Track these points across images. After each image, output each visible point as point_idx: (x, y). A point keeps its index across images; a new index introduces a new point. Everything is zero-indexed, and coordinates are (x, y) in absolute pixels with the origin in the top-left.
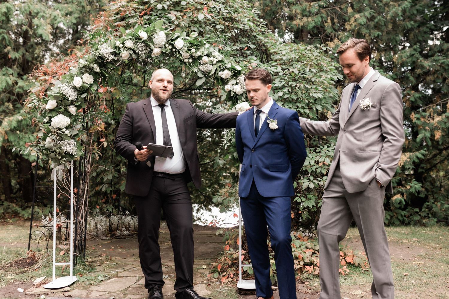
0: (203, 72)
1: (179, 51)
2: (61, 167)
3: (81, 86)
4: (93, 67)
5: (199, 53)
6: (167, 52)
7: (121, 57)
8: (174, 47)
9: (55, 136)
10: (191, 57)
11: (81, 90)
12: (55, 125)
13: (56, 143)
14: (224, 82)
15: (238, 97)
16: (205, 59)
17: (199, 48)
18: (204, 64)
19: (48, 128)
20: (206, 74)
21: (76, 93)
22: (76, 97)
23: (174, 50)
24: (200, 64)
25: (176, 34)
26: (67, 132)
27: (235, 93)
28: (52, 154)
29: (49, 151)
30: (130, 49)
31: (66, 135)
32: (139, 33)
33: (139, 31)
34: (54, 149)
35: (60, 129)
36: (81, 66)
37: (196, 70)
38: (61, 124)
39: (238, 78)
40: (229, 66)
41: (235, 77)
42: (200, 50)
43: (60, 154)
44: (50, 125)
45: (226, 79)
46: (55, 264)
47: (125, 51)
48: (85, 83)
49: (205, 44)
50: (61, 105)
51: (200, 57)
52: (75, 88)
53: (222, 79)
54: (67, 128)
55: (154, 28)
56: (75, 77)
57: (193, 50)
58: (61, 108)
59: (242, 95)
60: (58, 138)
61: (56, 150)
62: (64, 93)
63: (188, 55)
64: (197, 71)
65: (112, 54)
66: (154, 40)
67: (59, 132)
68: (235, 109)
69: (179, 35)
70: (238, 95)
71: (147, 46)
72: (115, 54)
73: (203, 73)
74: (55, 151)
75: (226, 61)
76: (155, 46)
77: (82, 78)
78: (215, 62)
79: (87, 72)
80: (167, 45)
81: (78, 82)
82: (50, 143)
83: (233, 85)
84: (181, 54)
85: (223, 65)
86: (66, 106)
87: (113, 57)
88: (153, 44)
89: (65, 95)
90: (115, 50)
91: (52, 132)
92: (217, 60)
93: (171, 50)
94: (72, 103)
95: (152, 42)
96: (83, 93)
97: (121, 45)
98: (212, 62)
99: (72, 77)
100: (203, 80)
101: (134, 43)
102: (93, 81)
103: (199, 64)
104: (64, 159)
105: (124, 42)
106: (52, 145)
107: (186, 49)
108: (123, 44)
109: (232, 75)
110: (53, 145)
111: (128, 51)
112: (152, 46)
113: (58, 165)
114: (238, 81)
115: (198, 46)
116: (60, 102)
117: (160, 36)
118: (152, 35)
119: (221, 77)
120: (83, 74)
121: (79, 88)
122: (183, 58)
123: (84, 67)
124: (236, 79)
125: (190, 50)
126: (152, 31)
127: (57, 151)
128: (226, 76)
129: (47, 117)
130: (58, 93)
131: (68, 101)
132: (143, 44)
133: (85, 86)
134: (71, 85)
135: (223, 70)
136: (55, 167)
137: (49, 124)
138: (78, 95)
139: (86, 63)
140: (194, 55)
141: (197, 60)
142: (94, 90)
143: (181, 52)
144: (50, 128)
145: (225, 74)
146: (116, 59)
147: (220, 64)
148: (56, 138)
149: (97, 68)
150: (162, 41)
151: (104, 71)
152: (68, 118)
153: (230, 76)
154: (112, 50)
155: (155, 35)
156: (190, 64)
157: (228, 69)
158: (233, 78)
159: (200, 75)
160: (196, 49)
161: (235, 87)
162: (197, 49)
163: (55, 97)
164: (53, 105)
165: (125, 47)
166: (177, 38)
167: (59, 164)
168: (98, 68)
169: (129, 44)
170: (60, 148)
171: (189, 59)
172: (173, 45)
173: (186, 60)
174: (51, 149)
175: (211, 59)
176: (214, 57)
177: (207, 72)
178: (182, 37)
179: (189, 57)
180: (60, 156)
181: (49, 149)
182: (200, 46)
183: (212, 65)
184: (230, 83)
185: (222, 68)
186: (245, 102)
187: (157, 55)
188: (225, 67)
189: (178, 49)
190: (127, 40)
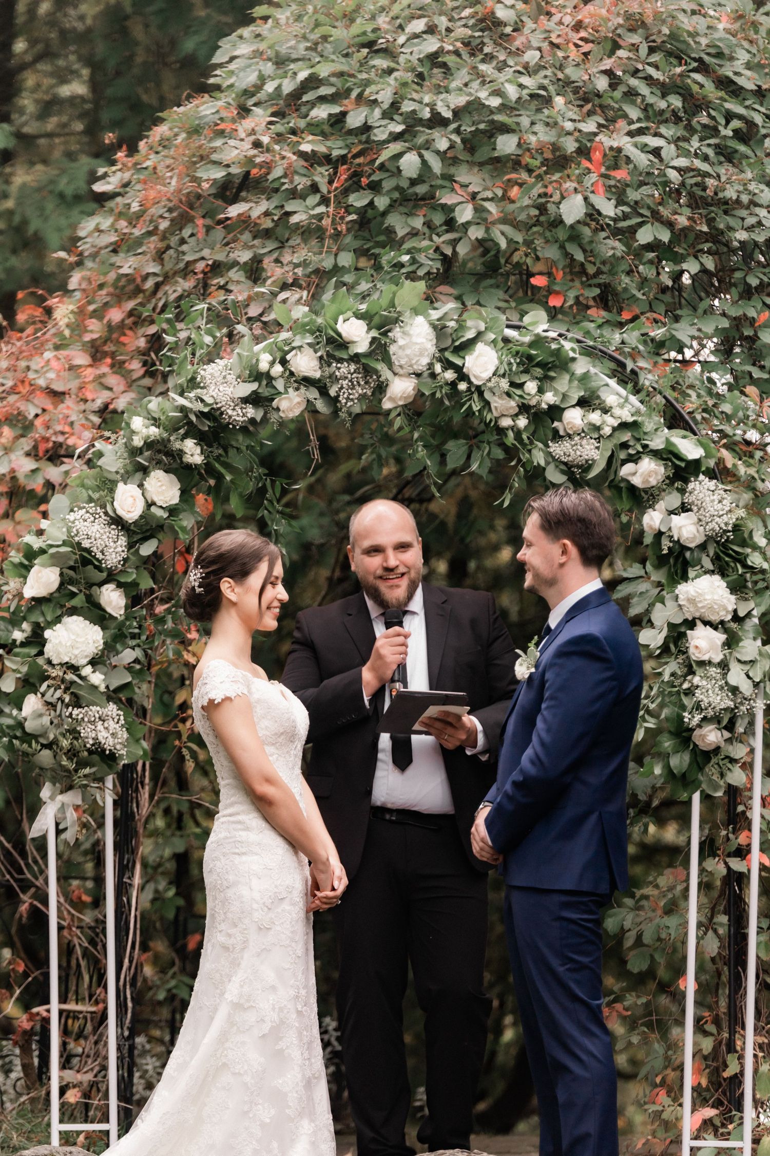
0: (565, 464)
1: (479, 390)
2: (71, 798)
3: (142, 517)
4: (181, 451)
5: (550, 398)
6: (438, 395)
7: (278, 409)
8: (463, 376)
9: (58, 694)
10: (524, 408)
11: (140, 530)
12: (59, 654)
13: (60, 715)
14: (640, 498)
15: (688, 554)
16: (574, 417)
17: (552, 374)
18: (569, 436)
19: (33, 666)
20: (576, 474)
21: (123, 541)
22: (124, 555)
23: (463, 386)
24: (556, 436)
25: (469, 323)
26: (97, 678)
27: (677, 542)
28: (46, 753)
29: (37, 742)
30: (307, 381)
31: (95, 688)
32: (342, 327)
33: (341, 319)
34: (52, 737)
35: (73, 668)
36: (138, 442)
37: (539, 458)
38: (76, 652)
39: (691, 486)
40: (657, 443)
41: (678, 484)
42: (556, 385)
43: (72, 753)
44: (41, 653)
45: (645, 491)
46: (56, 1128)
47: (290, 390)
48: (153, 504)
49: (573, 359)
50: (72, 582)
51: (555, 412)
52: (117, 521)
53: (632, 489)
54: (96, 664)
55: (392, 305)
56: (121, 485)
57: (531, 387)
58: (73, 595)
59: (703, 547)
60: (67, 699)
61: (61, 738)
62: (86, 544)
63: (513, 403)
64: (542, 463)
65: (245, 400)
66: (392, 349)
67: (70, 676)
68: (677, 598)
69: (482, 326)
70: (689, 549)
71: (368, 371)
72: (254, 400)
73: (566, 467)
74: (55, 741)
75: (649, 426)
76: (397, 369)
77: (141, 486)
78: (607, 431)
79: (159, 464)
80: (438, 368)
81: (129, 502)
82: (41, 715)
83: (671, 512)
84: (488, 403)
85: (639, 440)
86: (90, 585)
87: (251, 412)
88: (390, 365)
89: (88, 551)
90: (254, 386)
91: (48, 677)
92: (616, 423)
93: (453, 384)
94: (111, 577)
95: (387, 360)
96: (145, 539)
97: (278, 369)
98: (598, 429)
99: (108, 485)
101: (321, 358)
102: (178, 493)
103: (550, 436)
104: (87, 771)
105: (288, 357)
106: (46, 720)
107: (504, 384)
108: (284, 362)
109: (668, 477)
110: (52, 723)
111: (303, 389)
112: (386, 373)
113: (62, 792)
114: (688, 498)
115: (549, 369)
116: (71, 573)
118: (385, 334)
119: (628, 482)
120: (145, 471)
121: (135, 522)
122: (495, 414)
123: (149, 445)
124: (682, 491)
125: (521, 386)
126: (386, 320)
127: (65, 743)
128: (647, 481)
129: (25, 625)
130: (65, 543)
131: (99, 569)
132: (353, 367)
133: (154, 516)
134: (106, 514)
135: (634, 459)
136: (52, 798)
137: (33, 651)
138: (130, 546)
139: (154, 431)
140: (533, 402)
141: (543, 419)
142: (184, 529)
143: (487, 395)
144: (40, 661)
145: (644, 472)
146: (258, 419)
147: (626, 436)
148: (61, 699)
149: (193, 452)
150: (422, 353)
151: (218, 458)
152: (97, 628)
153: (660, 478)
154: (247, 389)
155: (396, 333)
156: (518, 434)
157: (656, 454)
158: (672, 485)
159: (554, 475)
160: (540, 380)
161: (676, 520)
162: (545, 382)
163: (56, 558)
164: (46, 585)
165: (292, 375)
166: (471, 343)
167: (70, 788)
168: (198, 450)
169: (306, 362)
170: (74, 733)
171: (515, 416)
172: (459, 369)
173: (506, 422)
174: (40, 736)
175: (595, 417)
176: (606, 411)
177: (578, 466)
178: (492, 336)
179: (517, 410)
180: (70, 759)
181: (35, 737)
182: (554, 367)
183: (598, 439)
184: (661, 505)
185: (631, 451)
186: (712, 572)
187: (401, 403)
188: (645, 447)
189: (476, 382)
190: (300, 347)
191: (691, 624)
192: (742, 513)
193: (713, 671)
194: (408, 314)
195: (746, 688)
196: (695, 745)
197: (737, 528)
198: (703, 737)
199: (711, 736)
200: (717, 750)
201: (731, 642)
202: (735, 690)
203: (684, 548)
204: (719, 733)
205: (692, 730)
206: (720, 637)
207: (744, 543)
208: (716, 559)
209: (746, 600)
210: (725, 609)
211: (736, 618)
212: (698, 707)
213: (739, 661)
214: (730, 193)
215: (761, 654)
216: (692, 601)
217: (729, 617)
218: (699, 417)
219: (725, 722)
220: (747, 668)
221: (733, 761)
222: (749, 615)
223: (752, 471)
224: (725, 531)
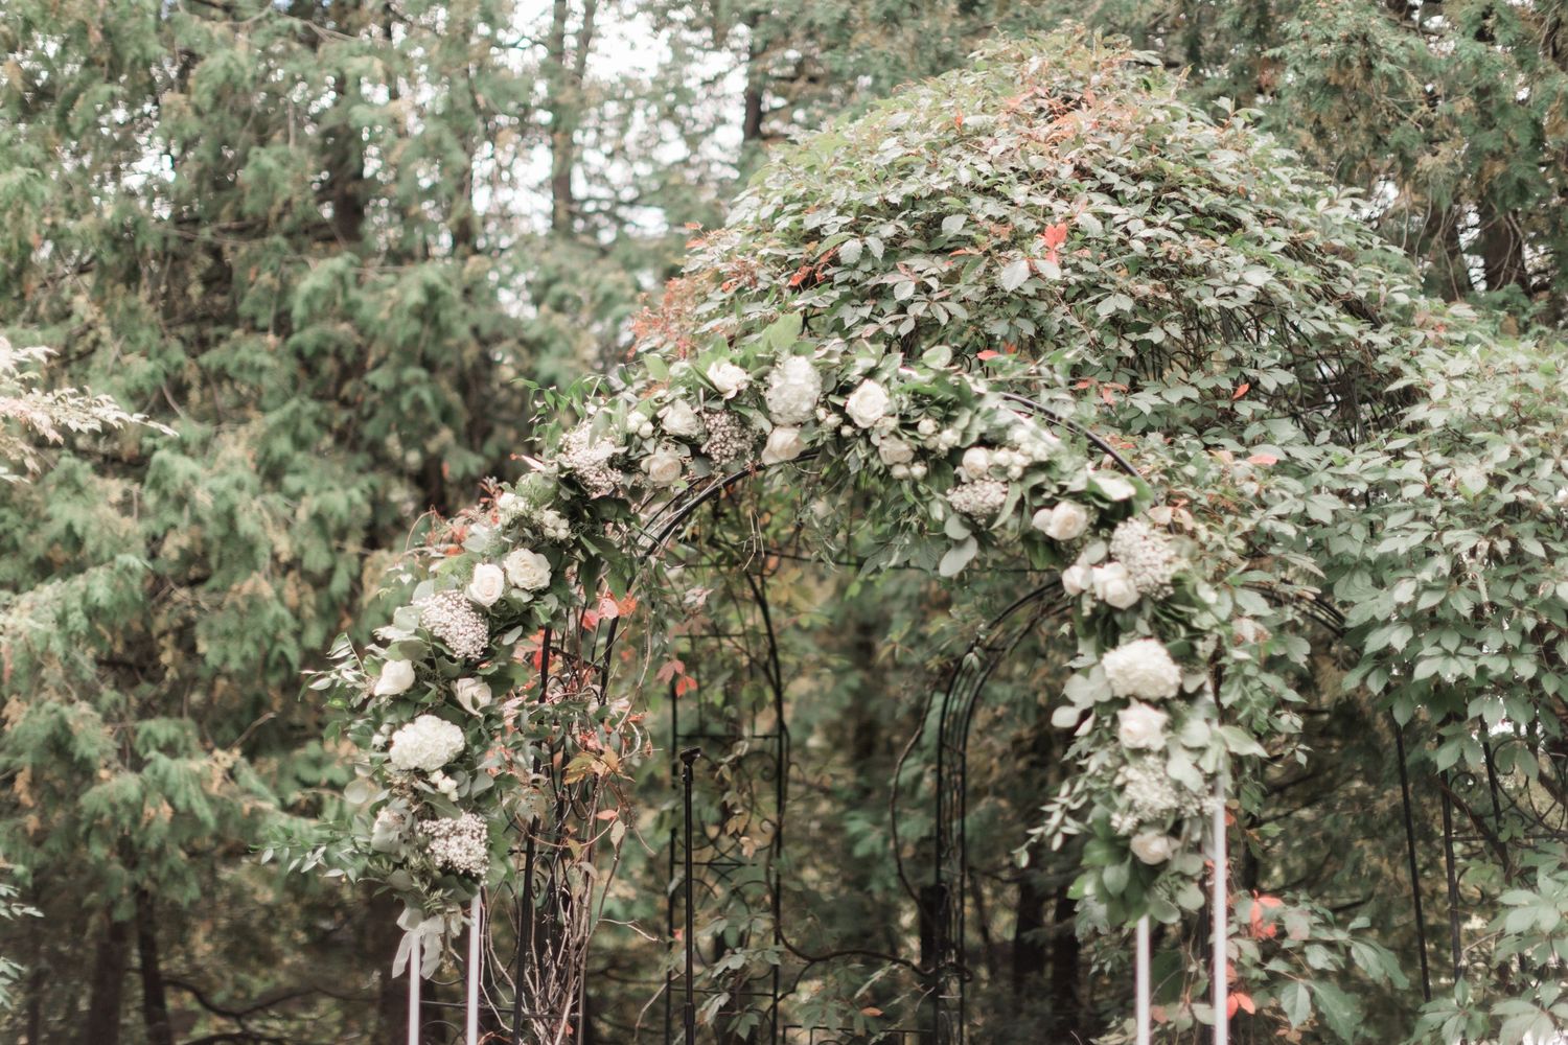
0: (968, 515)
1: (866, 434)
2: (435, 926)
3: (501, 601)
4: (544, 524)
5: (950, 437)
7: (648, 474)
8: (848, 421)
9: (405, 803)
10: (921, 454)
11: (503, 617)
12: (404, 759)
13: (411, 829)
14: (1062, 552)
15: (1118, 618)
16: (977, 458)
17: (952, 413)
18: (972, 481)
20: (980, 527)
21: (483, 629)
22: (484, 645)
23: (847, 431)
24: (958, 481)
25: (860, 361)
26: (447, 785)
27: (1103, 602)
28: (400, 874)
29: (389, 861)
30: (680, 440)
31: (445, 797)
32: (712, 374)
33: (714, 365)
34: (402, 855)
35: (421, 774)
36: (507, 520)
37: (937, 511)
38: (425, 755)
39: (1118, 533)
40: (1077, 484)
41: (1103, 532)
42: (955, 424)
43: (424, 874)
44: (389, 759)
45: (1069, 543)
47: (661, 449)
48: (516, 586)
49: (980, 396)
50: (430, 678)
51: (955, 454)
52: (477, 608)
53: (1051, 543)
54: (448, 770)
55: (768, 346)
56: (480, 567)
57: (927, 426)
58: (429, 690)
59: (1137, 608)
60: (416, 809)
61: (411, 857)
62: (439, 633)
63: (904, 447)
64: (941, 517)
65: (613, 464)
66: (768, 395)
67: (420, 785)
68: (1104, 670)
69: (872, 363)
70: (1119, 610)
71: (742, 422)
72: (627, 465)
73: (968, 519)
74: (406, 860)
75: (1066, 464)
76: (777, 419)
77: (504, 568)
78: (1016, 472)
79: (522, 541)
81: (487, 584)
82: (390, 830)
83: (1095, 565)
84: (876, 448)
85: (1054, 482)
86: (446, 681)
87: (617, 476)
88: (767, 413)
89: (442, 640)
90: (625, 449)
91: (391, 785)
92: (1026, 462)
93: (838, 430)
94: (470, 668)
95: (761, 405)
96: (510, 628)
97: (649, 428)
98: (1004, 469)
99: (467, 568)
100: (971, 551)
101: (697, 414)
102: (548, 576)
103: (950, 483)
104: (441, 893)
105: (660, 414)
106: (394, 836)
107: (893, 423)
108: (656, 420)
109: (1091, 525)
110: (401, 837)
111: (673, 447)
112: (760, 422)
113: (423, 919)
114: (1115, 547)
115: (950, 408)
116: (426, 667)
117: (792, 380)
118: (762, 379)
119: (1043, 533)
120: (507, 551)
121: (494, 607)
122: (887, 461)
123: (517, 522)
125: (913, 427)
126: (761, 362)
127: (415, 862)
128: (1066, 532)
129: (383, 729)
130: (417, 633)
131: (454, 660)
132: (726, 418)
133: (515, 600)
134: (465, 599)
135: (1051, 504)
136: (413, 923)
137: (385, 756)
138: (491, 635)
139: (522, 508)
140: (930, 445)
141: (944, 466)
142: (544, 612)
143: (875, 440)
144: (389, 768)
145: (1061, 520)
146: (629, 485)
147: (1039, 479)
148: (409, 809)
149: (556, 526)
150: (801, 398)
151: (589, 534)
152: (457, 729)
153: (1082, 526)
154: (616, 450)
155: (774, 379)
156: (914, 485)
157: (1078, 497)
158: (1096, 534)
159: (955, 530)
160: (940, 420)
161: (1100, 574)
162: (947, 420)
163: (406, 649)
164: (397, 680)
165: (663, 433)
167: (427, 914)
168: (565, 523)
169: (679, 419)
170: (424, 848)
171: (910, 464)
172: (840, 410)
173: (899, 471)
175: (1001, 456)
176: (1014, 449)
177: (982, 516)
178: (885, 376)
179: (911, 455)
180: (423, 880)
181: (388, 855)
182: (956, 405)
183: (1005, 483)
184: (1084, 558)
185: (1047, 496)
186: (1147, 637)
187: (783, 458)
188: (1062, 488)
189: (861, 425)
190: (672, 402)
191: (1124, 703)
192: (1184, 563)
193: (1151, 760)
194: (786, 353)
195: (1193, 781)
196: (1135, 859)
197: (1177, 582)
198: (1145, 845)
199: (1153, 847)
200: (1165, 864)
201: (1174, 724)
202: (1179, 786)
203: (1112, 610)
204: (1164, 841)
205: (1128, 838)
206: (1160, 718)
207: (1189, 602)
208: (1155, 621)
209: (1197, 672)
210: (1165, 682)
211: (1182, 694)
212: (1131, 807)
213: (1186, 748)
214: (1198, 260)
215: (1214, 737)
216: (1122, 673)
217: (1172, 693)
218: (1155, 479)
219: (1169, 824)
220: (1194, 757)
221: (1184, 877)
222: (1200, 690)
223: (1218, 538)
224: (1162, 585)
